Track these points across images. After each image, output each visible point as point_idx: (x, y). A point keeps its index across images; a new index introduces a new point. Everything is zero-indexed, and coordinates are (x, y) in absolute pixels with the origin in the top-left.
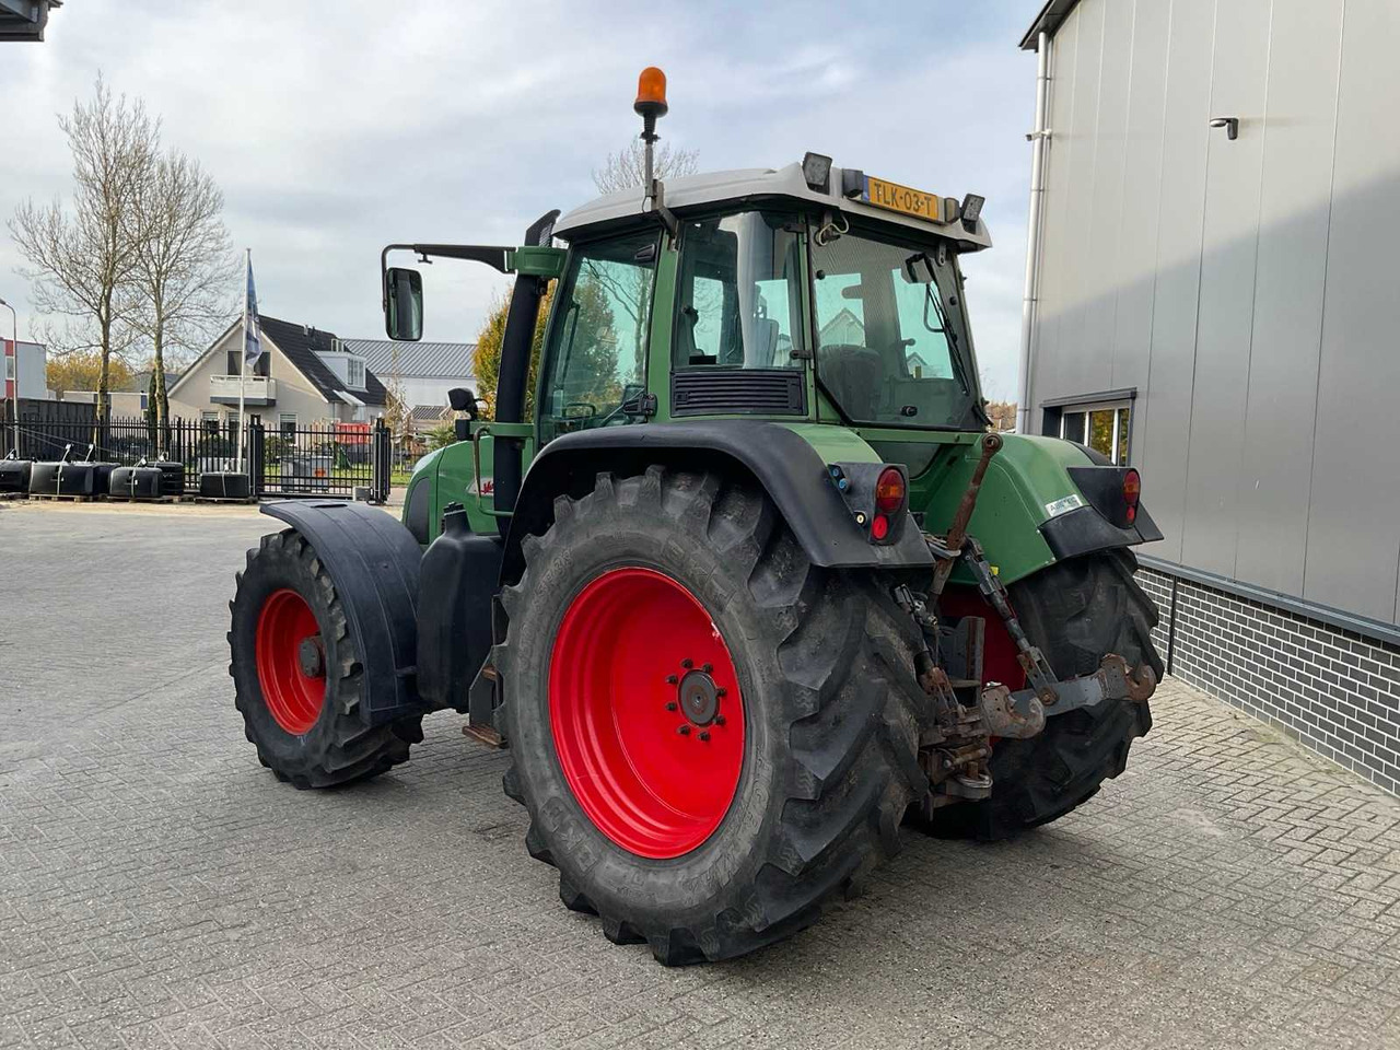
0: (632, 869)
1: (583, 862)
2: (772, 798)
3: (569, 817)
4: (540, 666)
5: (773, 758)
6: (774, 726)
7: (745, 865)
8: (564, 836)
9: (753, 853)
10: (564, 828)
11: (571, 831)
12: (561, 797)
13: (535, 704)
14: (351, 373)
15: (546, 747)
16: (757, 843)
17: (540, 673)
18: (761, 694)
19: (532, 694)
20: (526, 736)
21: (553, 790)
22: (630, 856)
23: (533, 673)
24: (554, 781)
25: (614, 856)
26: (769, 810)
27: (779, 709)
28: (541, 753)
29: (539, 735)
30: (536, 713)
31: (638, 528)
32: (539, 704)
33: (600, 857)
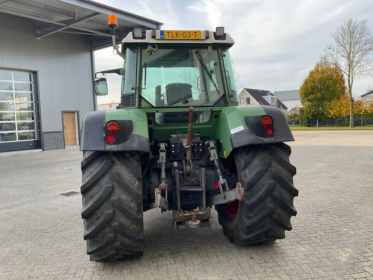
14: (272, 101)
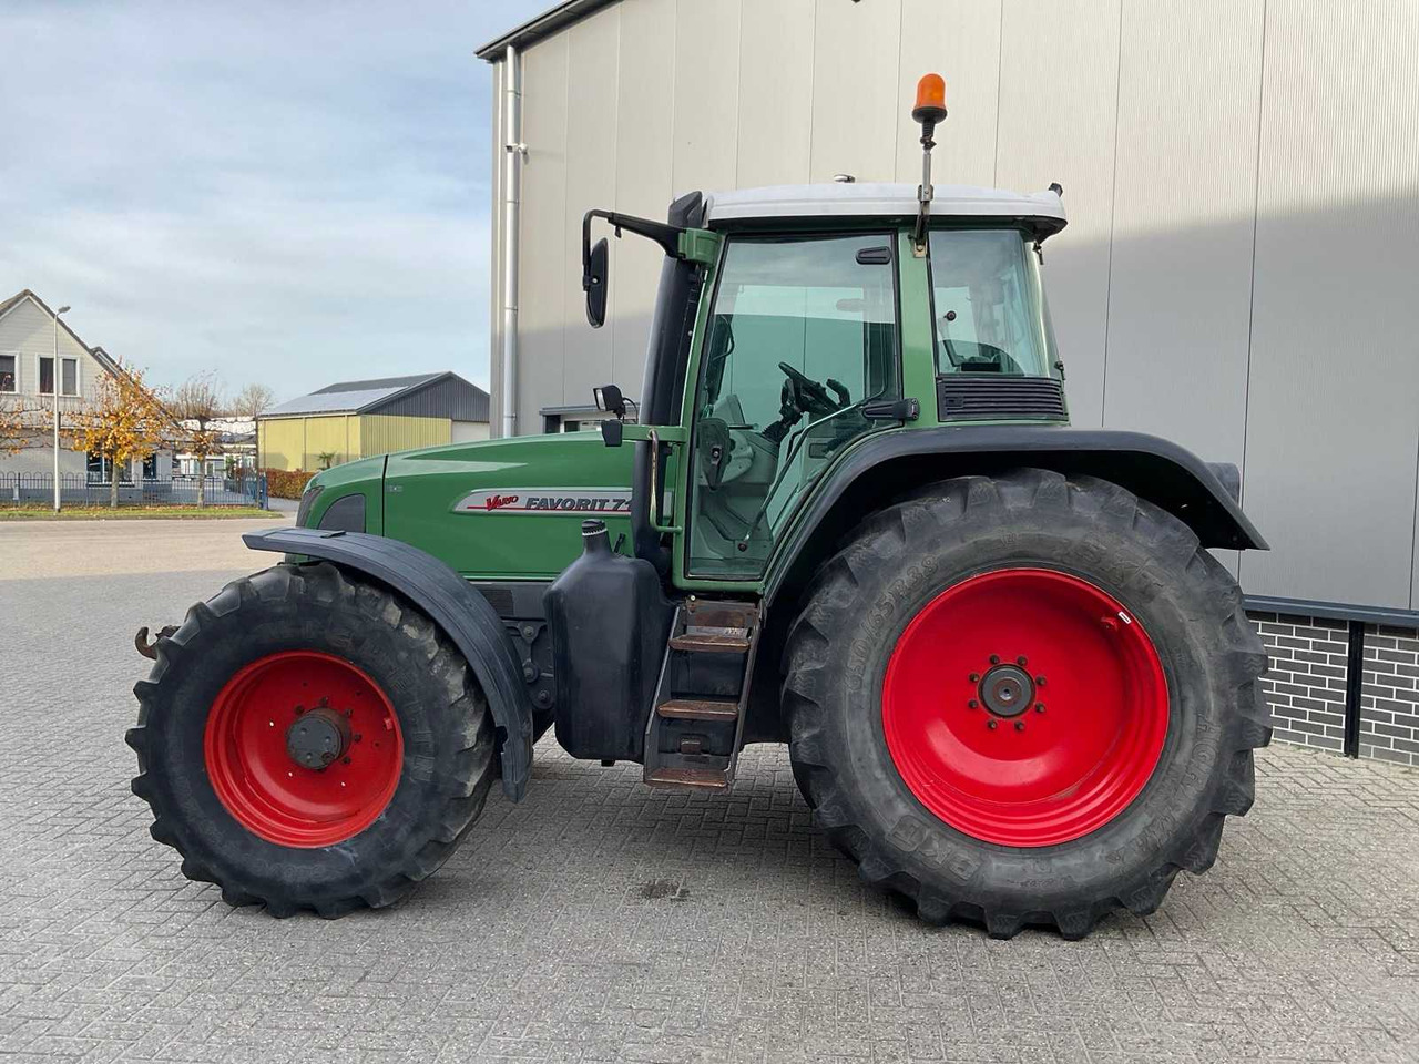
0: (1028, 862)
1: (963, 870)
2: (1220, 755)
3: (927, 832)
4: (872, 682)
5: (1220, 720)
6: (1221, 692)
7: (1189, 819)
8: (929, 852)
9: (1198, 809)
10: (927, 843)
11: (936, 845)
12: (912, 814)
13: (868, 724)
15: (884, 767)
16: (1202, 799)
17: (872, 691)
18: (1207, 667)
19: (864, 714)
20: (860, 760)
21: (902, 808)
22: (1017, 850)
23: (865, 692)
24: (899, 800)
25: (996, 856)
26: (1217, 767)
27: (1227, 677)
28: (879, 774)
29: (874, 756)
30: (869, 733)
31: (1041, 530)
32: (871, 723)
33: (983, 861)
